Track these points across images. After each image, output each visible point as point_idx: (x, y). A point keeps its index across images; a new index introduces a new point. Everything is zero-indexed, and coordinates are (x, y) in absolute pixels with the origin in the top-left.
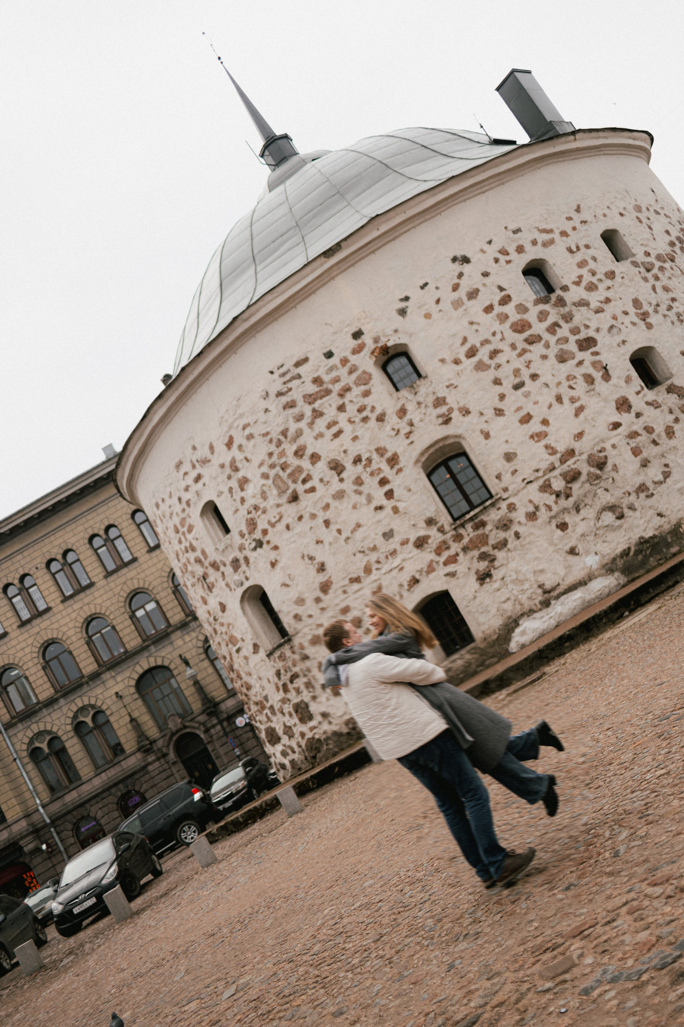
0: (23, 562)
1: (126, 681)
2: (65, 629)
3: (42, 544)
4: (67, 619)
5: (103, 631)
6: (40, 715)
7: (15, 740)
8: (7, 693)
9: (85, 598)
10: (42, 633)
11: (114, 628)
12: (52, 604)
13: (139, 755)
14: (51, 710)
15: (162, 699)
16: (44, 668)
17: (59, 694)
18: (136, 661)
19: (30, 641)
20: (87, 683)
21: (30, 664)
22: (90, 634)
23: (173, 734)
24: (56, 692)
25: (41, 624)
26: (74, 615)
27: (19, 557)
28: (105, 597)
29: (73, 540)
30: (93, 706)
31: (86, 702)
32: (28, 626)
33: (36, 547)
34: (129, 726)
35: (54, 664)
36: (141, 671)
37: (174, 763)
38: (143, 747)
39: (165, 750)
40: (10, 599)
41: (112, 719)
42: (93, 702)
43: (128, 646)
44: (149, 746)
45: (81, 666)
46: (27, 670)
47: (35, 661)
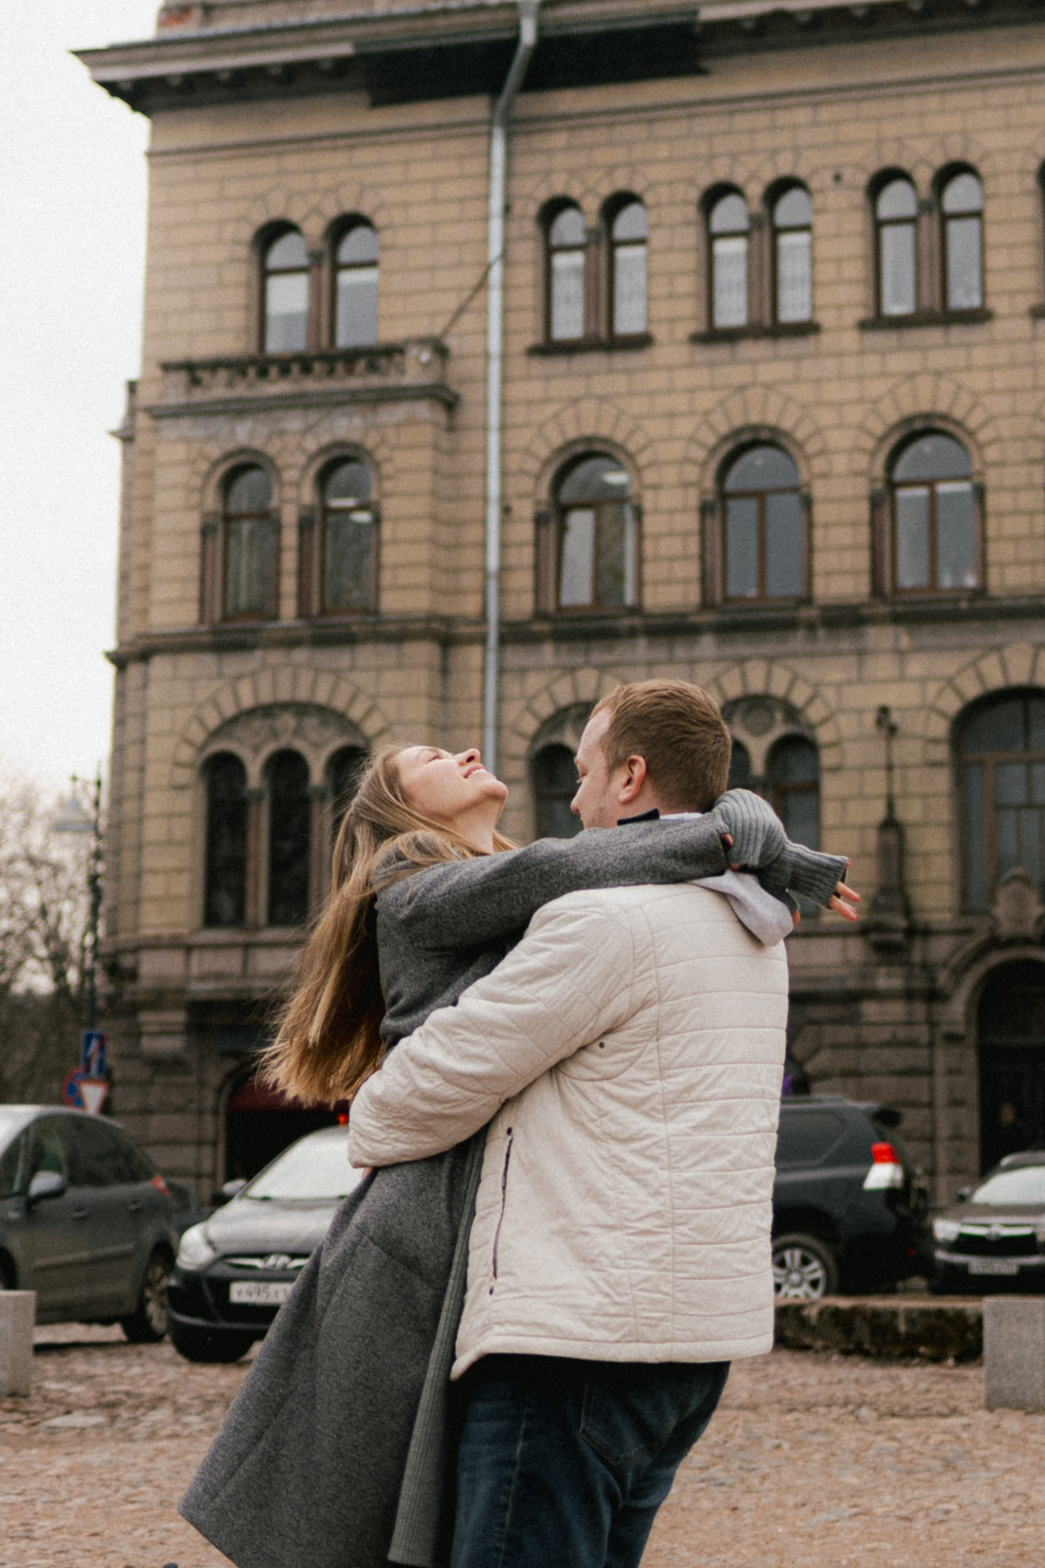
0: (804, 137)
1: (932, 688)
2: (826, 417)
3: (889, 107)
4: (851, 391)
5: (943, 488)
6: (622, 651)
7: (513, 687)
8: (562, 529)
9: (937, 349)
10: (755, 394)
11: (980, 493)
12: (827, 318)
13: (856, 950)
14: (660, 653)
15: (1019, 808)
16: (705, 510)
17: (708, 618)
18: (997, 639)
19: (706, 400)
20: (811, 627)
21: (670, 475)
22: (900, 474)
23: (995, 943)
24: (706, 605)
25: (766, 363)
26: (877, 388)
27: (802, 115)
28: (1000, 380)
29: (991, 141)
30: (792, 713)
31: (778, 688)
32: (721, 352)
33: (869, 108)
34: (872, 838)
35: (742, 513)
36: (995, 680)
37: (952, 1039)
38: (879, 927)
39: (943, 978)
40: (711, 238)
41: (830, 785)
42: (799, 697)
43: (994, 578)
44: (898, 937)
45: (821, 561)
46: (655, 487)
47: (692, 473)
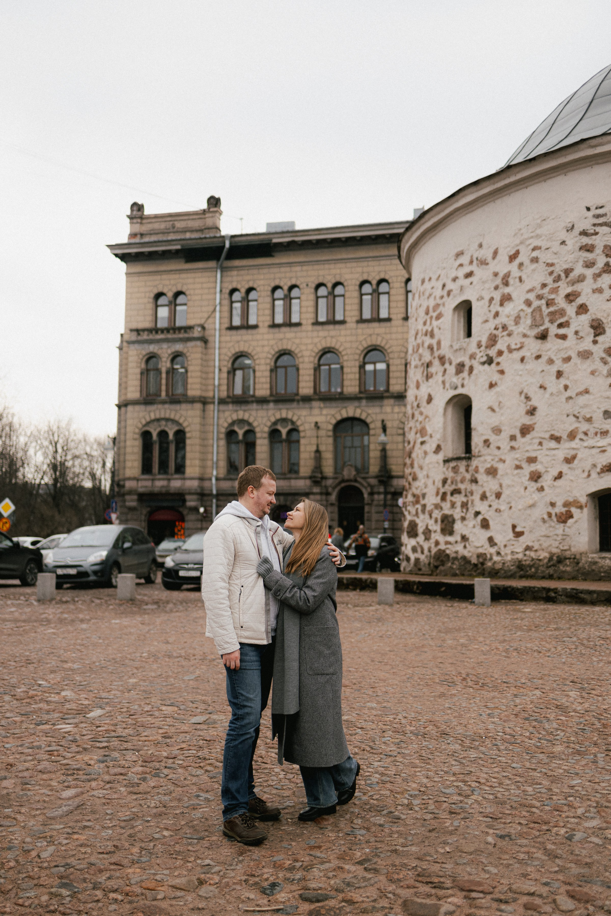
0: (299, 274)
1: (329, 417)
2: (303, 347)
3: (322, 267)
4: (309, 341)
5: (333, 366)
6: (250, 406)
7: (221, 415)
8: (234, 375)
9: (332, 330)
10: (285, 342)
11: (342, 368)
12: (304, 322)
13: (308, 482)
14: (260, 407)
15: (350, 448)
16: (271, 371)
17: (272, 398)
18: (345, 405)
19: (272, 342)
20: (298, 401)
21: (263, 361)
22: (322, 362)
23: (343, 481)
24: (271, 395)
25: (288, 333)
26: (316, 340)
27: (298, 268)
28: (348, 339)
29: (347, 277)
30: (293, 423)
31: (290, 416)
32: (276, 330)
33: (316, 267)
34: (313, 455)
35: (281, 372)
36: (345, 415)
37: (332, 505)
38: (315, 477)
39: (330, 490)
40: (274, 300)
41: (302, 441)
42: (295, 419)
43: (345, 390)
44: (319, 479)
45: (301, 385)
46: (259, 365)
47: (268, 361)
